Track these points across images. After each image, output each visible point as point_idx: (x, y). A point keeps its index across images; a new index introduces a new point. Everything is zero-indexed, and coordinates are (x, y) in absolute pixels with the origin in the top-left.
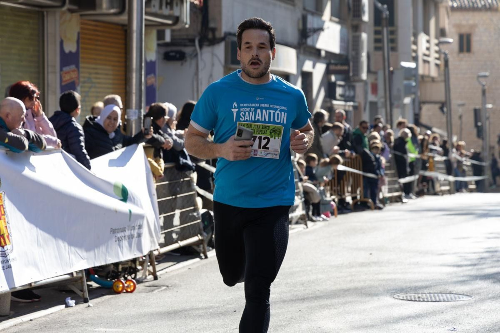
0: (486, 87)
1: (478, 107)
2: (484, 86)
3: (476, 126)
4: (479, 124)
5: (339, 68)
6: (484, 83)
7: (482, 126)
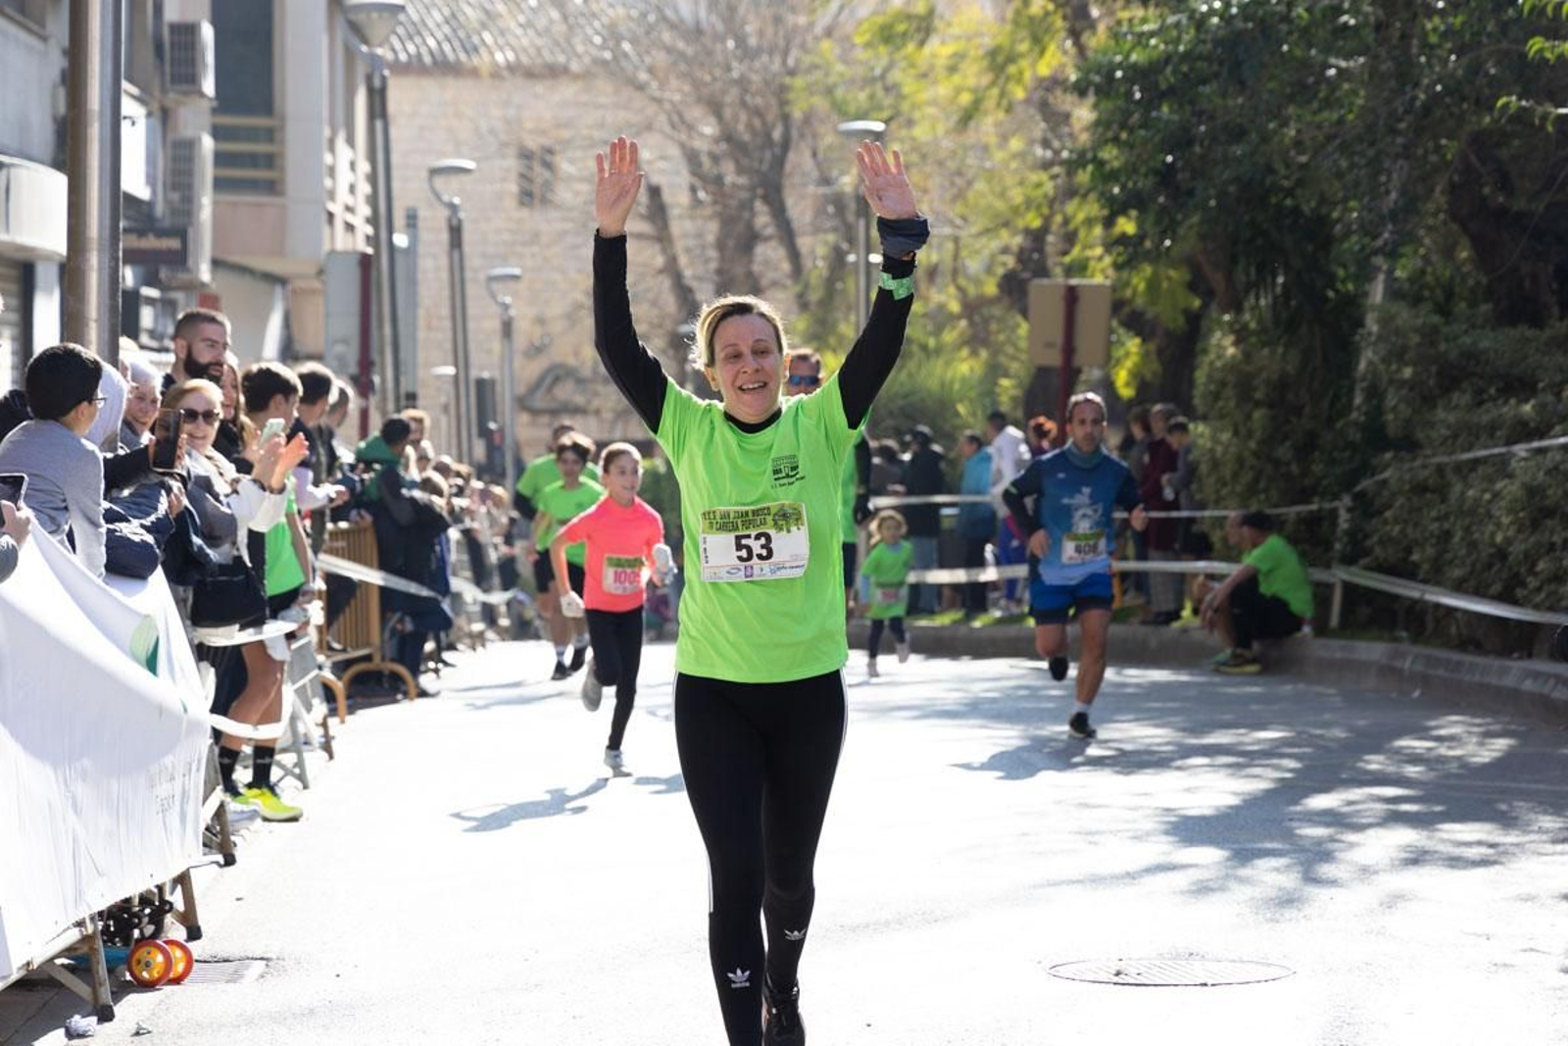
0: (512, 312)
1: (486, 375)
2: (506, 307)
3: (485, 433)
4: (492, 426)
5: (151, 242)
6: (508, 300)
7: (501, 430)
